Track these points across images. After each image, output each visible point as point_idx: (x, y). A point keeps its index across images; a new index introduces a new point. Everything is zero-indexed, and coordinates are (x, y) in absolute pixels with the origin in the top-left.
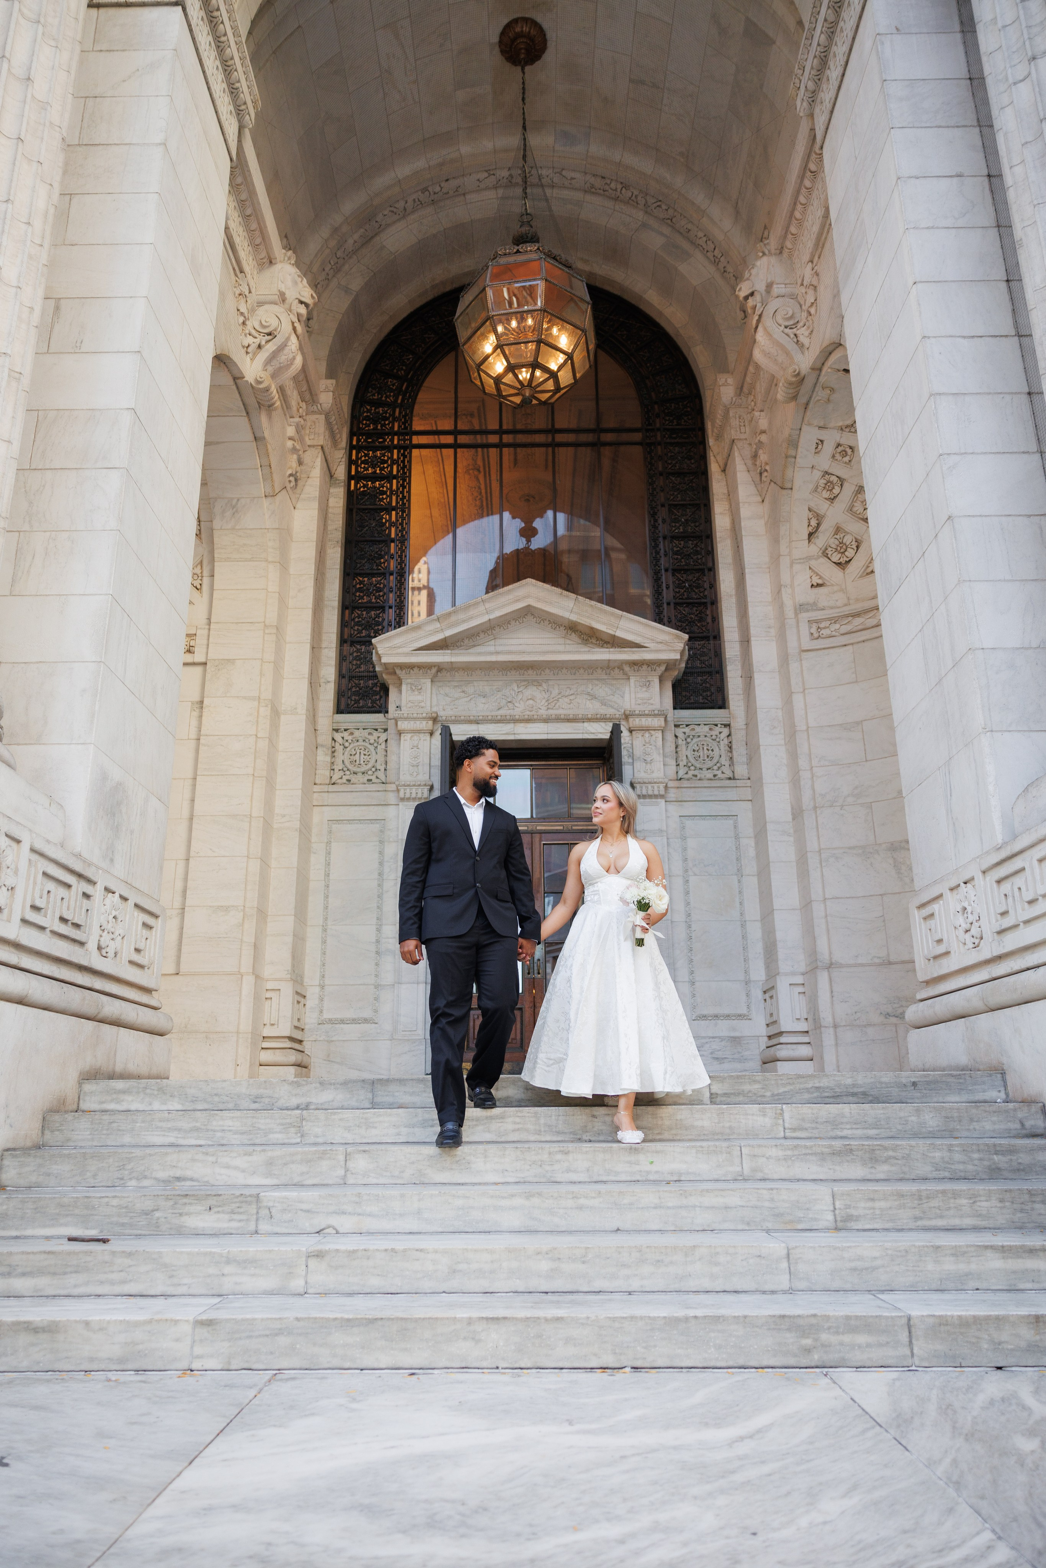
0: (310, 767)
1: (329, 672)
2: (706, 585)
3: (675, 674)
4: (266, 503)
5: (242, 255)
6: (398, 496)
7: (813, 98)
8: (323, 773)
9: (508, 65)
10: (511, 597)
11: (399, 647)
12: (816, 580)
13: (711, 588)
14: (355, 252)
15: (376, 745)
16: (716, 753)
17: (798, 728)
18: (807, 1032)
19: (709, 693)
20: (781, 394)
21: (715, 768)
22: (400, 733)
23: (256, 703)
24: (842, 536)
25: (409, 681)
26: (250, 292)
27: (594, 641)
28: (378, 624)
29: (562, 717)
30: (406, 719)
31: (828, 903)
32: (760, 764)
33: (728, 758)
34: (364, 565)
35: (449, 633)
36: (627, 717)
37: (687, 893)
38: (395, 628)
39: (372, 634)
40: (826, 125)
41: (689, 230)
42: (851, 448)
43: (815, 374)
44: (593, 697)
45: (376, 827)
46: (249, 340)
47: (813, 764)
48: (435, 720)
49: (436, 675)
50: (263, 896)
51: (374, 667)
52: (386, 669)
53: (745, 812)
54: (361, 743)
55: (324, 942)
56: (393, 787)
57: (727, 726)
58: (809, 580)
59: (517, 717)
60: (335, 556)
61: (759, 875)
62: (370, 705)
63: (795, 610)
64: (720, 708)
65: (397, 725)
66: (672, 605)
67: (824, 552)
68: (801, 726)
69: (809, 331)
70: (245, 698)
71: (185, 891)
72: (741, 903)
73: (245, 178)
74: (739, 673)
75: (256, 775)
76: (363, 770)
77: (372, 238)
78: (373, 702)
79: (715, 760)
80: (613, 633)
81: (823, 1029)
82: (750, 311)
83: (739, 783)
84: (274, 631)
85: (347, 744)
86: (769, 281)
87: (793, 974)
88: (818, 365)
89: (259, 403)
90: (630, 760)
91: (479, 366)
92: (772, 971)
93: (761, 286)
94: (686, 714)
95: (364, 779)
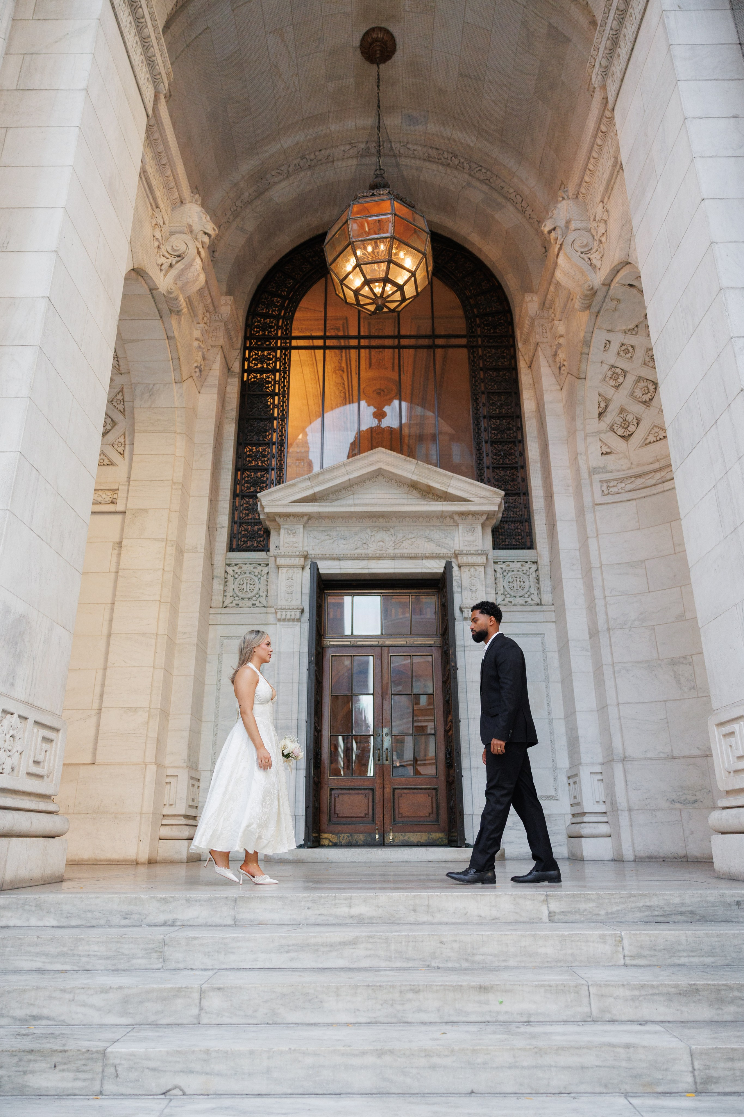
0: (207, 594)
1: (224, 519)
2: (517, 454)
3: (494, 522)
4: (175, 387)
5: (158, 194)
6: (280, 385)
7: (606, 72)
8: (217, 599)
9: (367, 63)
10: (366, 461)
11: (279, 500)
12: (605, 449)
13: (520, 456)
14: (250, 202)
15: (259, 576)
16: (527, 584)
17: (593, 565)
18: (605, 813)
19: (520, 537)
20: (577, 304)
21: (526, 596)
22: (278, 567)
23: (164, 544)
24: (625, 415)
25: (286, 526)
26: (164, 224)
27: (431, 496)
28: (263, 482)
29: (406, 555)
30: (283, 556)
31: (621, 707)
32: (563, 593)
33: (536, 588)
34: (253, 437)
35: (317, 489)
36: (456, 555)
38: (276, 485)
39: (258, 490)
40: (617, 91)
41: (503, 188)
42: (632, 346)
43: (605, 289)
44: (430, 540)
46: (163, 260)
47: (606, 594)
48: (306, 557)
49: (307, 522)
50: (166, 698)
51: (259, 515)
52: (268, 517)
53: (550, 631)
54: (247, 575)
55: (215, 735)
56: (272, 610)
57: (535, 563)
58: (600, 449)
59: (370, 555)
60: (230, 430)
61: (563, 681)
62: (255, 545)
63: (589, 472)
64: (529, 548)
65: (276, 561)
66: (491, 469)
67: (611, 427)
68: (595, 563)
69: (600, 255)
70: (155, 539)
71: (102, 696)
72: (548, 705)
73: (161, 135)
74: (544, 521)
75: (162, 601)
76: (249, 596)
77: (263, 193)
78: (258, 543)
79: (526, 590)
80: (445, 490)
81: (619, 812)
82: (552, 241)
83: (545, 608)
84: (180, 487)
85: (236, 576)
86: (568, 218)
87: (593, 764)
88: (608, 281)
89: (170, 309)
90: (460, 590)
91: (342, 282)
92: (575, 761)
93: (561, 223)
94: (503, 554)
95: (250, 603)
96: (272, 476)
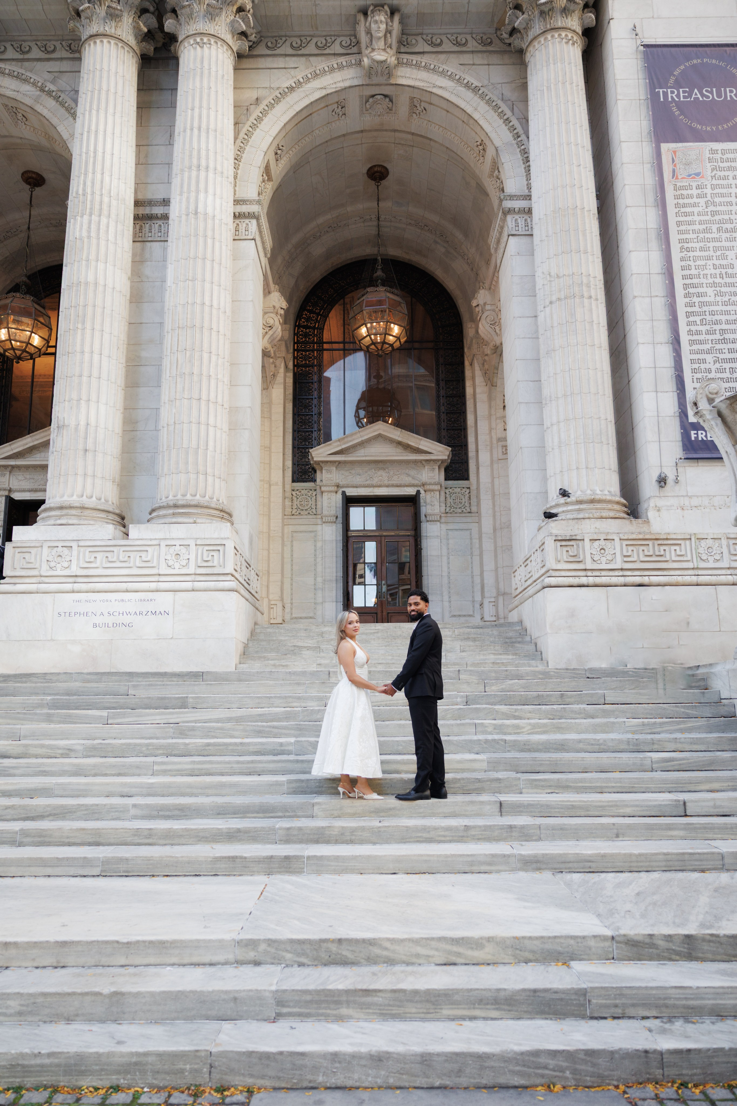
0: (283, 508)
1: (289, 463)
2: (462, 420)
3: (445, 464)
8: (288, 510)
9: (371, 182)
10: (372, 429)
11: (324, 453)
12: (506, 427)
13: (464, 422)
15: (311, 497)
16: (463, 500)
18: (495, 621)
19: (461, 473)
21: (463, 507)
22: (322, 493)
23: (262, 482)
25: (326, 468)
27: (410, 450)
28: (310, 439)
30: (325, 486)
32: (481, 508)
33: (468, 503)
35: (344, 446)
36: (423, 485)
37: (449, 563)
39: (308, 446)
41: (456, 248)
44: (408, 475)
45: (313, 534)
47: (502, 509)
48: (338, 486)
49: (338, 466)
51: (309, 460)
52: (316, 463)
53: (474, 528)
54: (304, 496)
55: (292, 585)
56: (320, 516)
57: (469, 488)
58: (502, 428)
59: (374, 485)
60: (290, 406)
61: (479, 556)
62: (308, 478)
63: (496, 441)
64: (466, 480)
65: (320, 488)
66: (446, 430)
68: (497, 493)
69: (500, 329)
72: (472, 568)
74: (474, 463)
75: (264, 514)
76: (306, 508)
78: (310, 477)
79: (463, 504)
80: (417, 447)
82: (477, 313)
83: (472, 515)
84: (268, 449)
85: (298, 497)
86: (485, 301)
87: (491, 597)
90: (425, 504)
91: (360, 341)
92: (483, 596)
93: (481, 302)
94: (450, 483)
95: (307, 513)
96: (315, 435)
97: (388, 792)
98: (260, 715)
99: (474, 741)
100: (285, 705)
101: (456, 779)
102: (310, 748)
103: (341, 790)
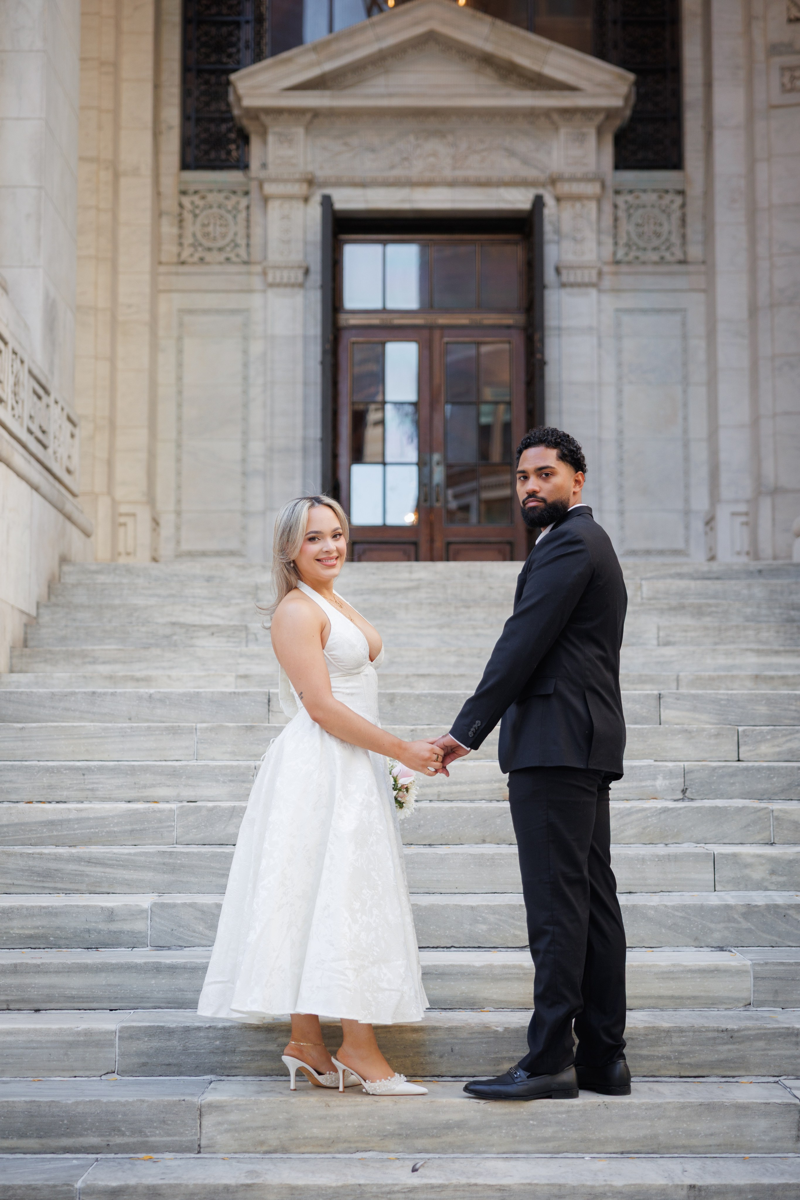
0: (156, 242)
1: (172, 114)
3: (617, 123)
8: (170, 249)
10: (407, 18)
11: (264, 85)
12: (791, 15)
15: (234, 213)
16: (666, 228)
17: (760, 204)
19: (661, 149)
21: (663, 247)
22: (266, 200)
23: (96, 166)
25: (277, 129)
28: (232, 46)
29: (472, 179)
30: (275, 180)
31: (776, 419)
32: (714, 247)
33: (679, 236)
35: (328, 67)
36: (553, 181)
37: (620, 405)
44: (511, 153)
45: (238, 319)
47: (774, 251)
49: (310, 122)
50: (113, 404)
51: (230, 109)
52: (247, 113)
53: (696, 306)
54: (215, 210)
55: (179, 460)
57: (681, 193)
58: (786, 12)
59: (414, 179)
61: (707, 384)
62: (223, 158)
63: (767, 51)
64: (674, 168)
65: (261, 187)
68: (763, 202)
72: (684, 419)
74: (701, 122)
76: (219, 245)
78: (229, 154)
79: (663, 238)
80: (538, 70)
83: (690, 268)
85: (198, 212)
87: (736, 501)
90: (556, 238)
92: (714, 497)
94: (630, 177)
95: (222, 257)
96: (247, 33)
97: (443, 1069)
98: (51, 824)
99: (713, 909)
100: (133, 794)
101: (656, 1030)
102: (201, 928)
103: (291, 1063)
